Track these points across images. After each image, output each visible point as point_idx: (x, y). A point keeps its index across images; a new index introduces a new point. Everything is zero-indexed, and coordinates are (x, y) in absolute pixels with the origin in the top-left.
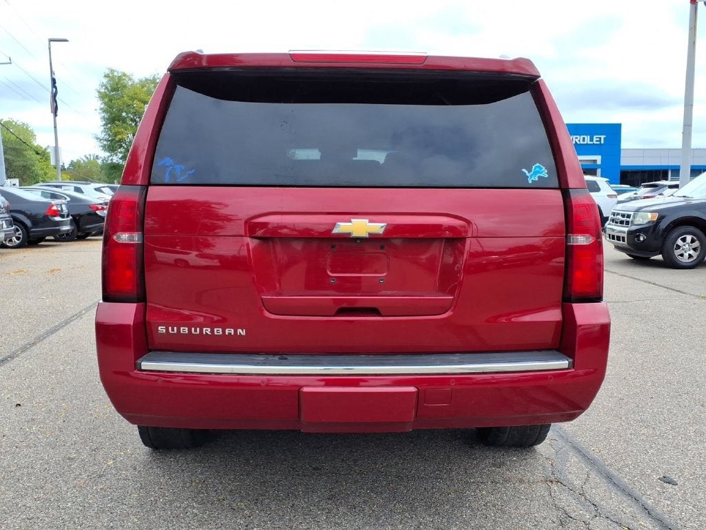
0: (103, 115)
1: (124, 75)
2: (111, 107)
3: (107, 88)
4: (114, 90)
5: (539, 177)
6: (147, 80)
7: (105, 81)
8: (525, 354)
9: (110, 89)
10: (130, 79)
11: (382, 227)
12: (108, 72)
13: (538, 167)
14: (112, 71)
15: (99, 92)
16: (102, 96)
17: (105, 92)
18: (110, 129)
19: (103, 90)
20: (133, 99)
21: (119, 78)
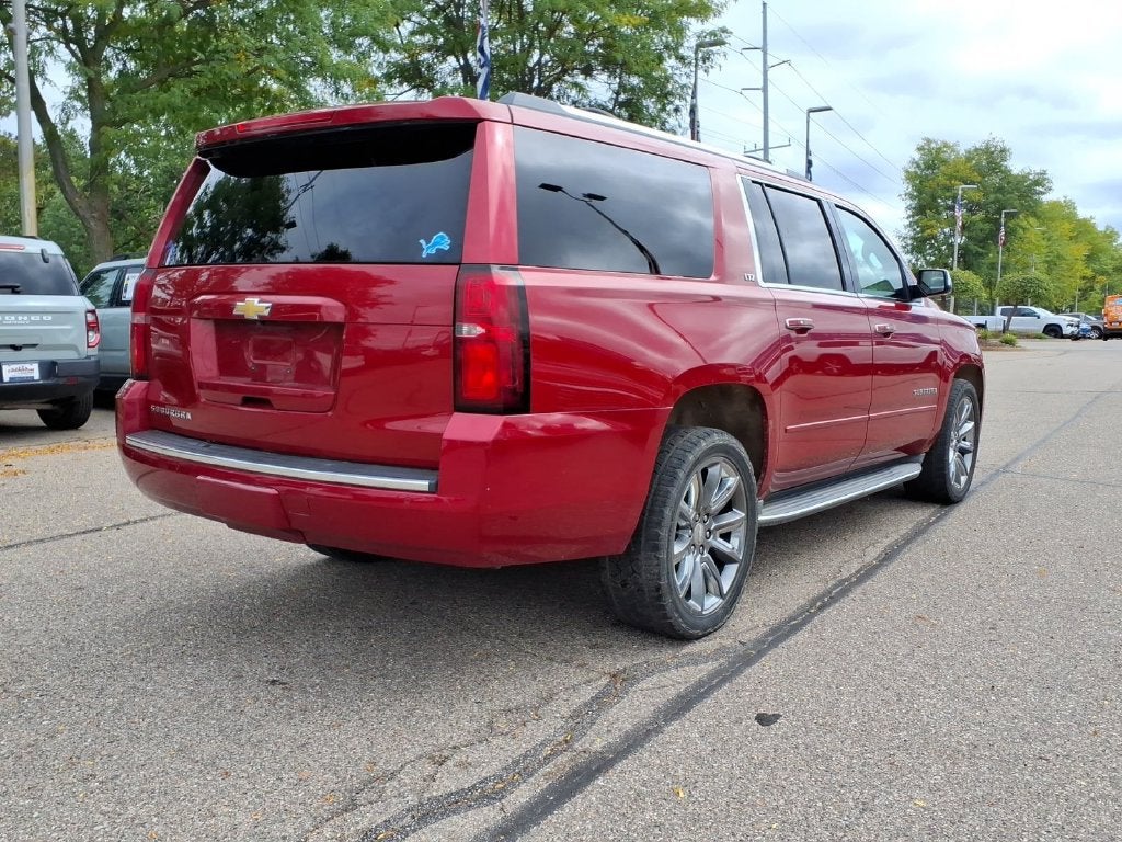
0: (909, 202)
1: (946, 145)
2: (920, 192)
3: (918, 166)
4: (928, 167)
5: (438, 250)
6: (976, 150)
7: (917, 156)
8: (399, 469)
9: (923, 166)
10: (953, 151)
11: (267, 308)
12: (922, 143)
13: (441, 237)
14: (929, 141)
15: (907, 172)
16: (910, 177)
17: (916, 173)
18: (916, 223)
19: (912, 170)
20: (950, 178)
21: (939, 150)
